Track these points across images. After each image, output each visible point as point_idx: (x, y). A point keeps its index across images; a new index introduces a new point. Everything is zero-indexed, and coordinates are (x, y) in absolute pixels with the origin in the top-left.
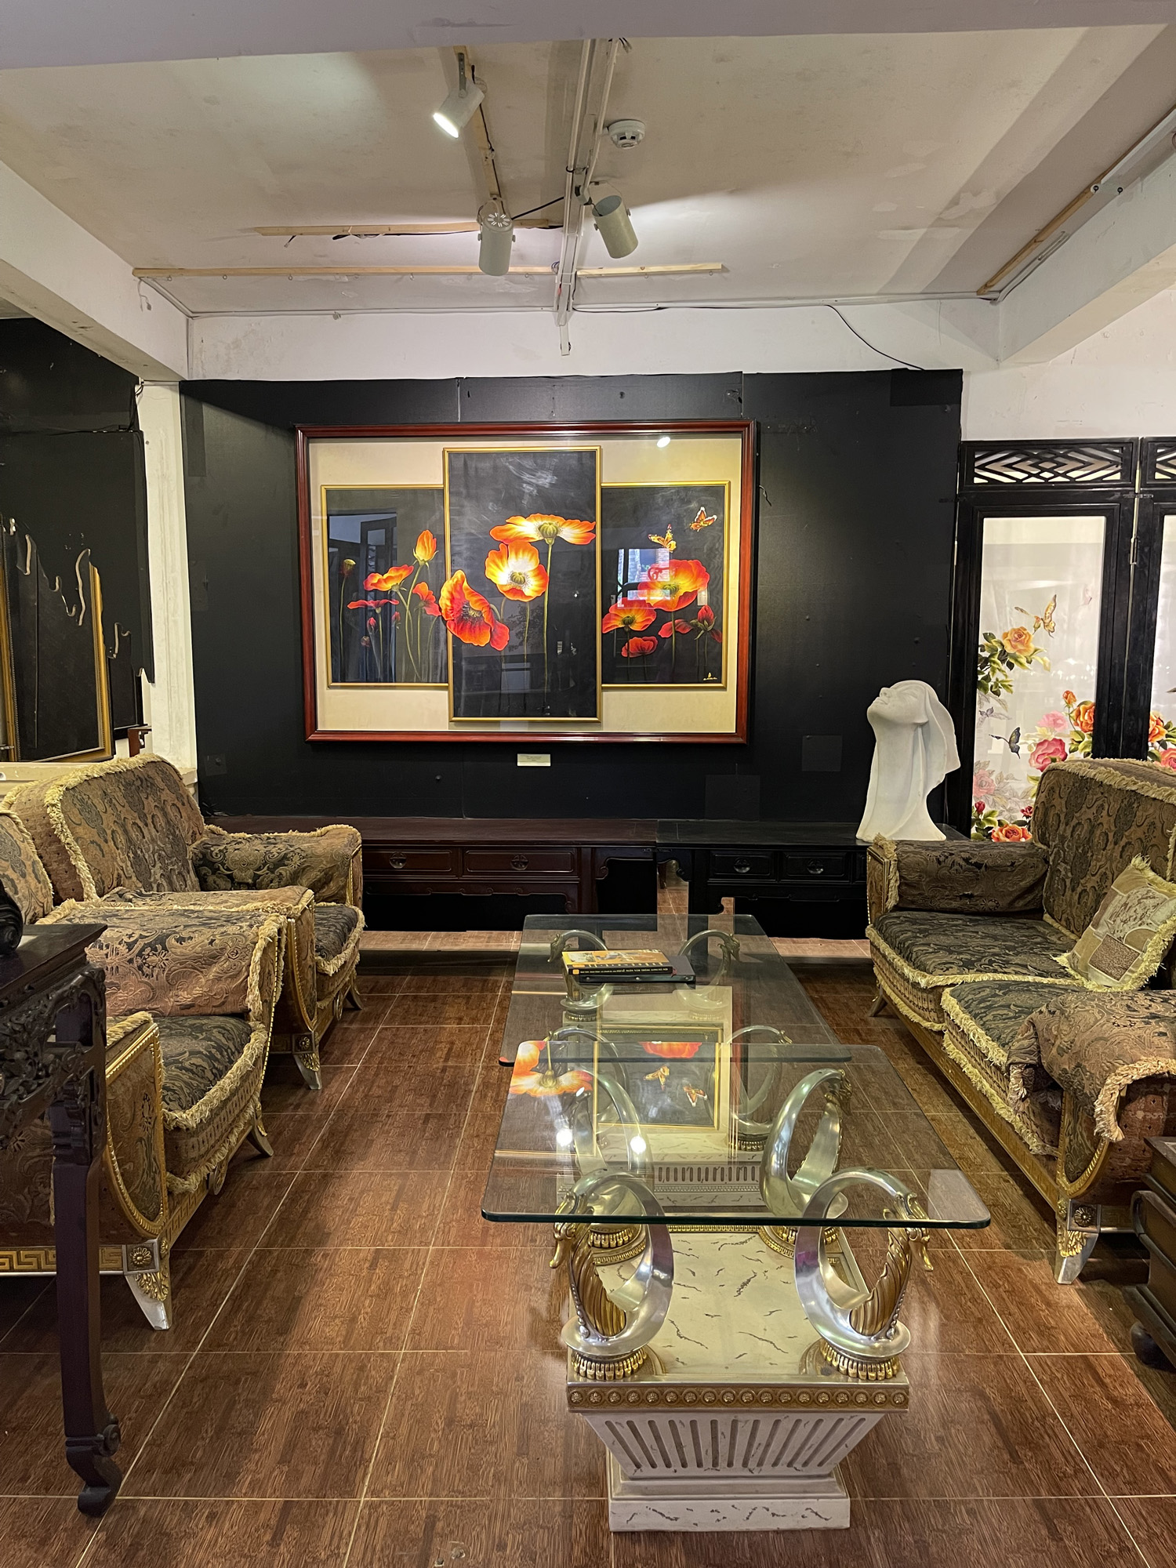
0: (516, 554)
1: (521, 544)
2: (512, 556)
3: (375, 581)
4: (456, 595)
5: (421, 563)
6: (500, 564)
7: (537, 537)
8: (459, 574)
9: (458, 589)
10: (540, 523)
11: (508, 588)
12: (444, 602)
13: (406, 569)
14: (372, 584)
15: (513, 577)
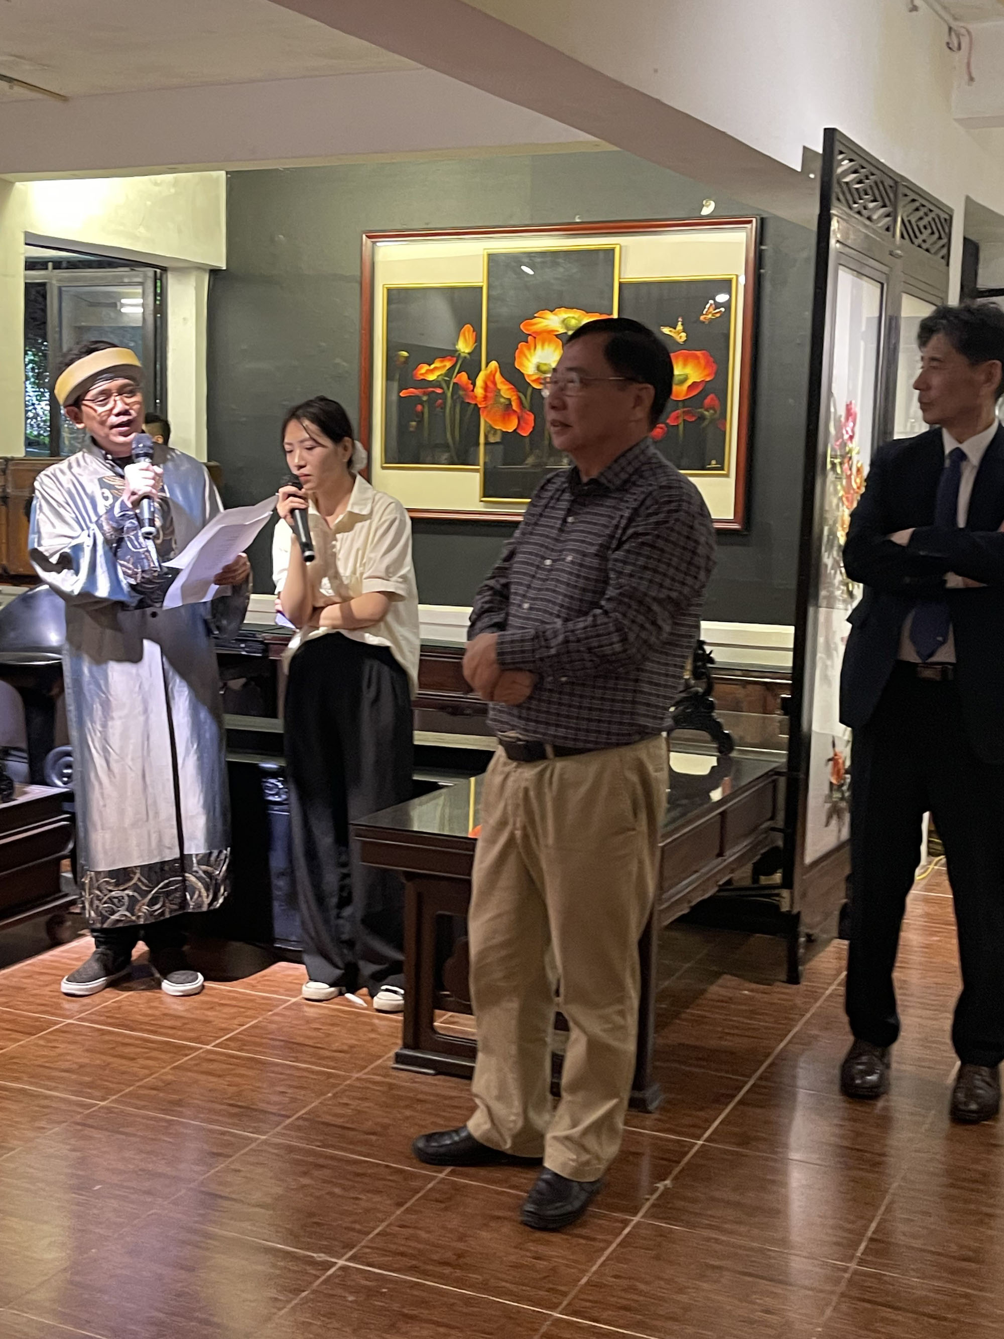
0: (543, 345)
1: (548, 335)
2: (539, 347)
3: (423, 371)
4: (490, 385)
5: (463, 355)
6: (529, 356)
7: (562, 331)
8: (494, 364)
9: (492, 378)
10: (565, 316)
11: (534, 377)
12: (479, 391)
13: (450, 360)
14: (422, 374)
15: (538, 368)
